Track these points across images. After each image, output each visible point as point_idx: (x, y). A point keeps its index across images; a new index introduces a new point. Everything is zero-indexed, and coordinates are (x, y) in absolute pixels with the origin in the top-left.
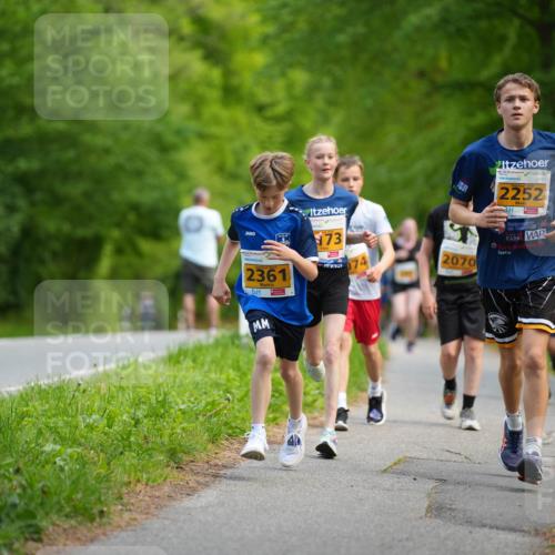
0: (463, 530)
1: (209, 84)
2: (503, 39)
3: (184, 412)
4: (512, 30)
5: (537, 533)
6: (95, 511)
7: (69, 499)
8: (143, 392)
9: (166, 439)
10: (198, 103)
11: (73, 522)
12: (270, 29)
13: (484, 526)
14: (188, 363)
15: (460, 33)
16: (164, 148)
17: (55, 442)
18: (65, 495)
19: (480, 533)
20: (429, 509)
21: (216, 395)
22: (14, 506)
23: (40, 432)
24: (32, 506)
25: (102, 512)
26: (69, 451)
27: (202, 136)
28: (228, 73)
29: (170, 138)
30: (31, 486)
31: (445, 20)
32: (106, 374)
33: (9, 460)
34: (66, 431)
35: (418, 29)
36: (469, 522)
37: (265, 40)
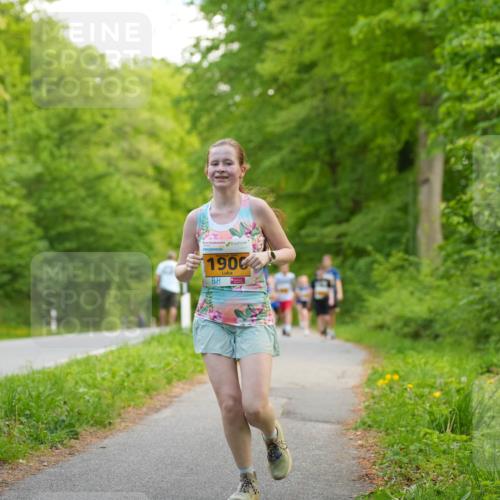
0: (300, 424)
1: (162, 199)
2: (312, 172)
3: (153, 369)
4: (316, 167)
5: (338, 423)
6: (106, 422)
7: (93, 417)
8: (131, 359)
9: (143, 383)
10: (157, 209)
11: (95, 428)
12: (193, 170)
13: (311, 421)
14: (155, 344)
15: (291, 169)
16: (141, 234)
17: (85, 387)
18: (90, 414)
19: (309, 425)
20: (283, 414)
21: (170, 359)
22: (63, 421)
23: (77, 383)
24: (73, 421)
25: (110, 423)
26: (92, 391)
27: (161, 227)
28: (173, 194)
29: (143, 228)
30: (72, 410)
31: (282, 163)
32: (112, 352)
33: (60, 397)
34: (90, 382)
35: (271, 169)
36: (303, 419)
37: (191, 176)
